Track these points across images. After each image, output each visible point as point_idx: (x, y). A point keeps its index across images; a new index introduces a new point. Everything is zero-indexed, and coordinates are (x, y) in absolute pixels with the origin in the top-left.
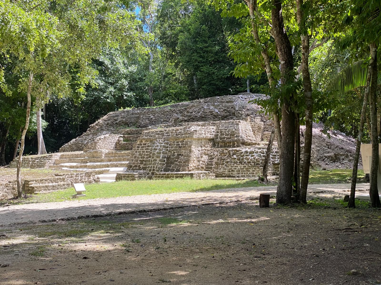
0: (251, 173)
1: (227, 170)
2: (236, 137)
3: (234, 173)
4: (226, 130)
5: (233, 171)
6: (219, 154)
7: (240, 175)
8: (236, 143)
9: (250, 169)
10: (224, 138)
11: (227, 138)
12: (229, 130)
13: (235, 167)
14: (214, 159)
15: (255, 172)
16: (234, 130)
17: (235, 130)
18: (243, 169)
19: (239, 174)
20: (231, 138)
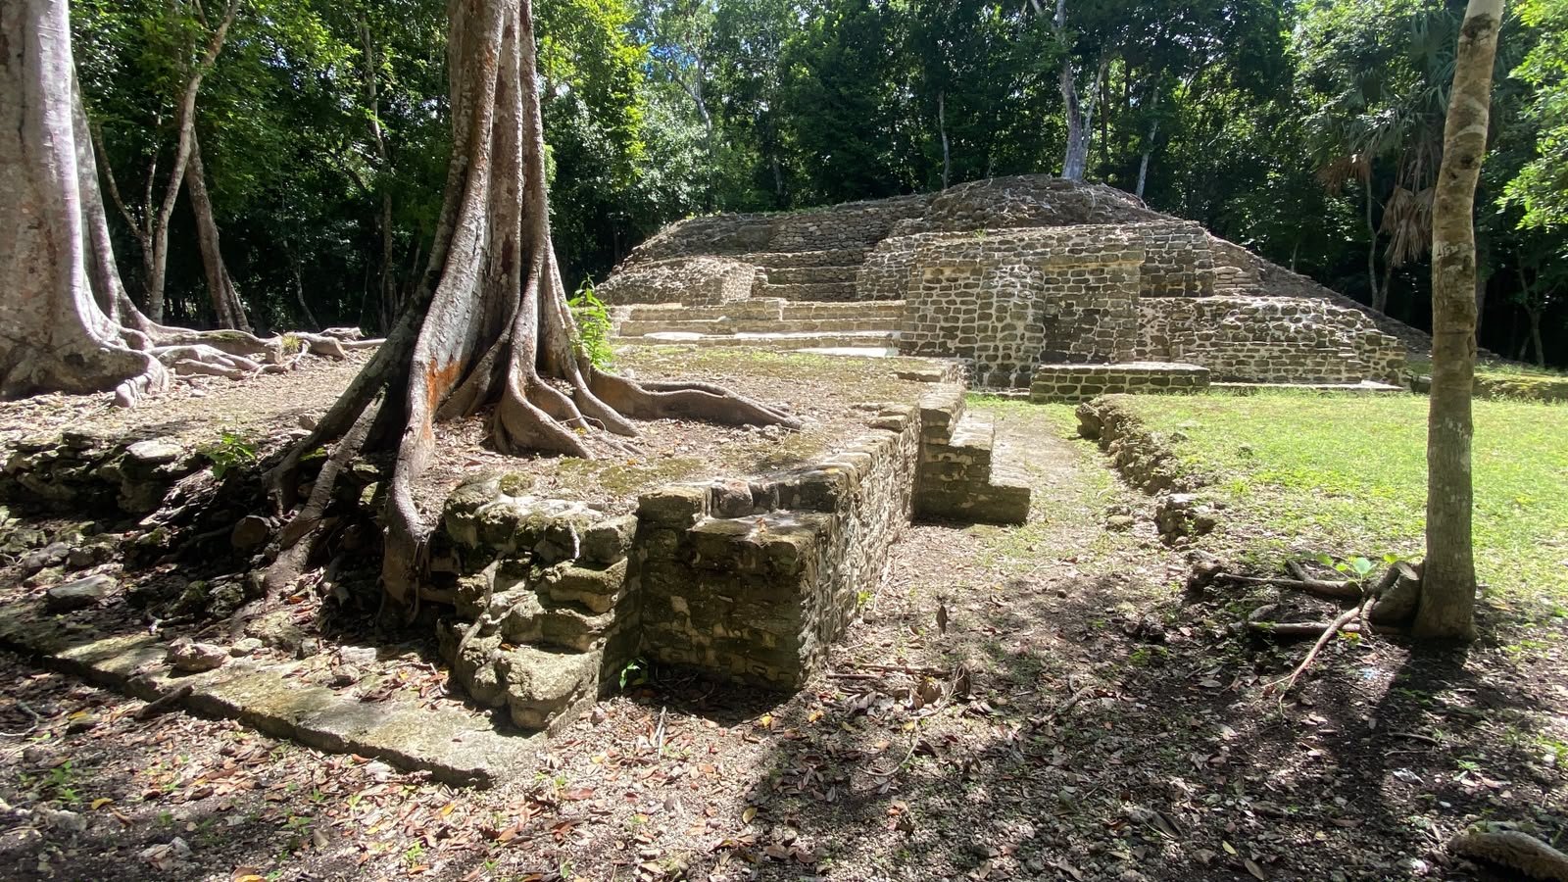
0: (1311, 371)
1: (1219, 361)
2: (1202, 266)
3: (1247, 369)
4: (1161, 246)
5: (1240, 363)
6: (1161, 314)
7: (1271, 375)
8: (1198, 283)
9: (1305, 357)
10: (1158, 269)
11: (1167, 271)
12: (1171, 247)
13: (1249, 350)
14: (1148, 328)
15: (1324, 369)
16: (1189, 247)
17: (1195, 247)
18: (1280, 357)
19: (1266, 371)
20: (1181, 269)
